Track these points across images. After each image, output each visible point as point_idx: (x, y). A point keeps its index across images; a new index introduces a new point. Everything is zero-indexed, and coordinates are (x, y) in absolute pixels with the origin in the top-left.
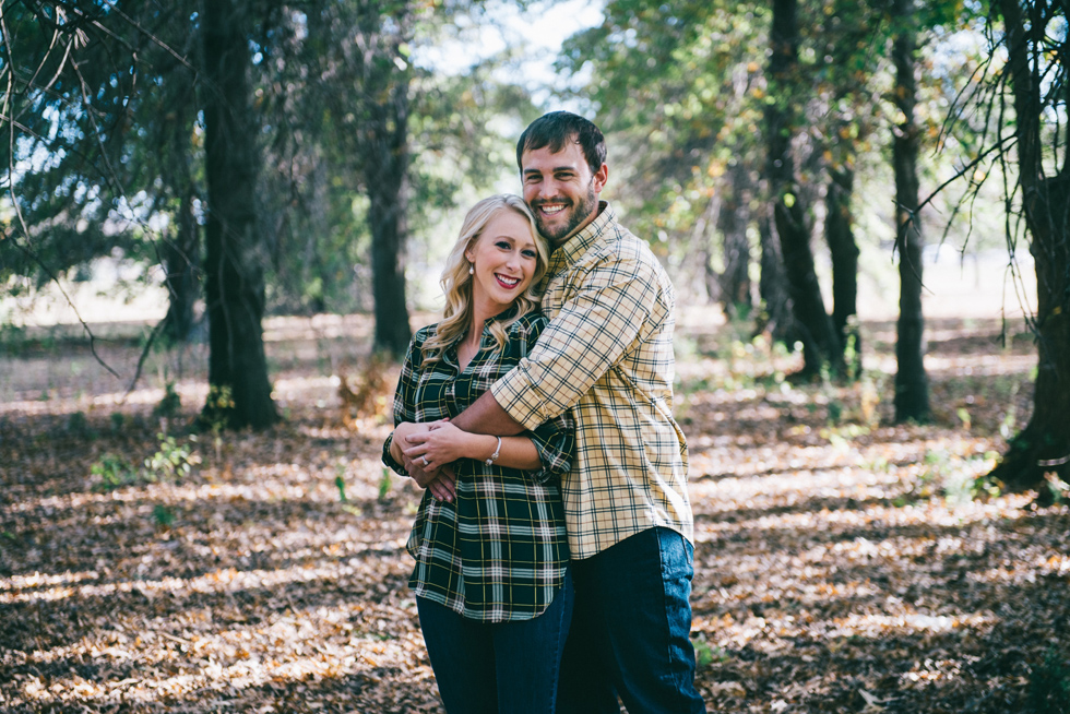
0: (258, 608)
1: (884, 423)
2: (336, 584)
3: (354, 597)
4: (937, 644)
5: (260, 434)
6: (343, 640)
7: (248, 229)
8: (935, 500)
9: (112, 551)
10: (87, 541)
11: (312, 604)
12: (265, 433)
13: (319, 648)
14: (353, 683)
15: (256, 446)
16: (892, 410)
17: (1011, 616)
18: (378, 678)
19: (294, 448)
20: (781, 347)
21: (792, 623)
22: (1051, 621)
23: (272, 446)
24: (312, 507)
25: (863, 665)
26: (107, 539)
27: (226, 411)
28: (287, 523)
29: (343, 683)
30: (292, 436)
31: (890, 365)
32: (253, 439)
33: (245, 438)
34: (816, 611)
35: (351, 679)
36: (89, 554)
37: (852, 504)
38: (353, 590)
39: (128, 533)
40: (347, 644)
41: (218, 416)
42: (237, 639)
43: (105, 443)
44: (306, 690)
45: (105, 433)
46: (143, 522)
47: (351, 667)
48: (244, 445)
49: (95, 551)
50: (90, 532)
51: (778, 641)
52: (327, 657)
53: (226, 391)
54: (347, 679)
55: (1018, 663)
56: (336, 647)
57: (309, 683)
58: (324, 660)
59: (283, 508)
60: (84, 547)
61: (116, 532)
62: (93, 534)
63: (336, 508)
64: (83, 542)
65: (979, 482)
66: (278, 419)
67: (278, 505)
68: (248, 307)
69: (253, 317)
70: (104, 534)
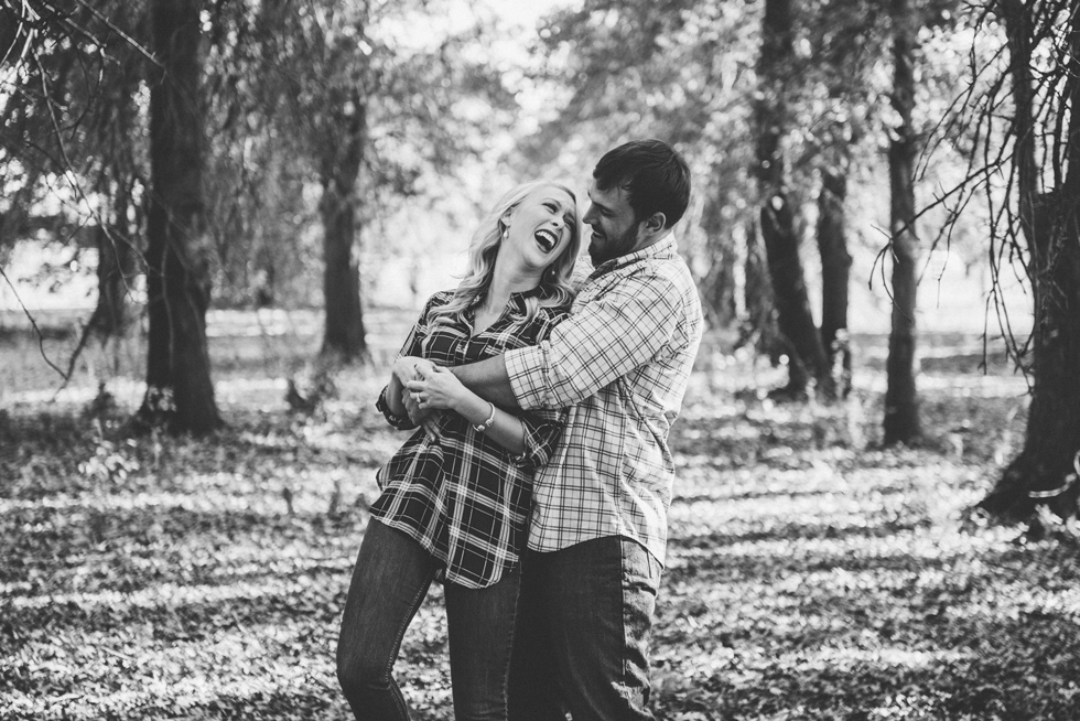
0: (202, 625)
1: (872, 447)
2: (284, 602)
3: (304, 617)
4: (910, 680)
5: (201, 440)
6: (293, 660)
7: (195, 219)
8: (919, 530)
9: (45, 561)
10: (18, 550)
11: (259, 622)
12: (206, 440)
13: (267, 668)
14: (303, 704)
15: (196, 452)
16: (881, 432)
17: (990, 653)
18: (330, 700)
19: (237, 456)
20: (765, 361)
21: (762, 655)
22: (1031, 660)
23: (213, 453)
24: (258, 520)
25: (833, 700)
26: (39, 548)
27: (167, 414)
28: (231, 537)
29: (293, 704)
30: (236, 443)
31: (879, 383)
32: (192, 445)
33: (184, 444)
34: (787, 643)
35: (301, 701)
36: (21, 564)
37: (832, 533)
38: (302, 608)
39: (60, 542)
40: (296, 664)
41: (158, 420)
42: (180, 656)
43: (33, 445)
44: (254, 710)
45: (32, 434)
46: (77, 531)
47: (301, 688)
48: (183, 451)
49: (26, 561)
50: (20, 540)
51: (746, 672)
52: (275, 677)
53: (168, 393)
54: (297, 700)
55: (992, 702)
56: (286, 667)
57: (257, 703)
58: (273, 681)
59: (227, 521)
60: (15, 557)
61: (48, 541)
62: (23, 542)
63: (283, 522)
64: (13, 551)
65: (966, 513)
66: (220, 424)
67: (222, 517)
68: (191, 302)
69: (196, 313)
70: (36, 543)
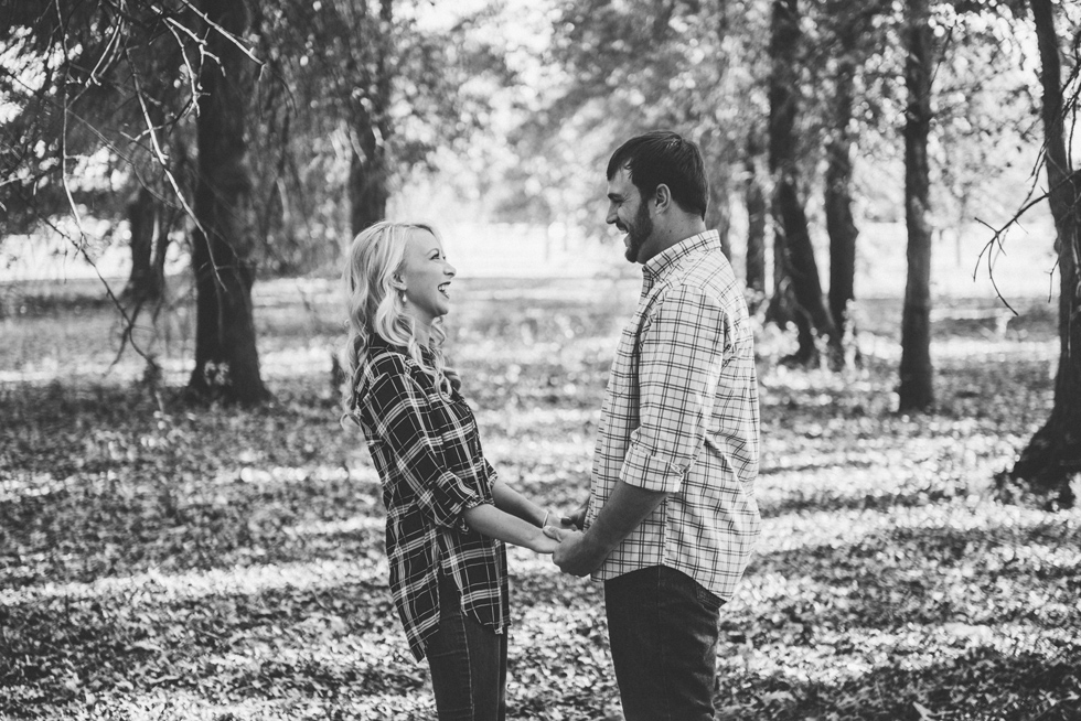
0: (284, 602)
4: (983, 655)
5: (250, 411)
9: (119, 535)
10: (92, 524)
12: (256, 411)
15: (246, 423)
18: (420, 680)
19: (286, 426)
20: (773, 327)
23: (263, 423)
24: (318, 492)
25: (910, 676)
26: (111, 522)
30: (284, 414)
31: (894, 351)
32: (243, 416)
33: (235, 415)
34: (852, 617)
35: (393, 680)
36: (97, 539)
38: (376, 583)
40: (383, 642)
43: (90, 416)
44: (349, 691)
45: (88, 406)
46: (145, 504)
47: (391, 667)
48: (235, 422)
49: (101, 535)
50: (92, 513)
52: (364, 656)
55: (1067, 677)
56: (372, 646)
59: (288, 492)
60: (90, 531)
61: (119, 515)
62: (96, 516)
64: (87, 526)
65: (999, 481)
66: (267, 395)
70: (107, 517)
